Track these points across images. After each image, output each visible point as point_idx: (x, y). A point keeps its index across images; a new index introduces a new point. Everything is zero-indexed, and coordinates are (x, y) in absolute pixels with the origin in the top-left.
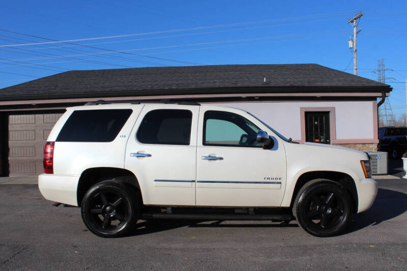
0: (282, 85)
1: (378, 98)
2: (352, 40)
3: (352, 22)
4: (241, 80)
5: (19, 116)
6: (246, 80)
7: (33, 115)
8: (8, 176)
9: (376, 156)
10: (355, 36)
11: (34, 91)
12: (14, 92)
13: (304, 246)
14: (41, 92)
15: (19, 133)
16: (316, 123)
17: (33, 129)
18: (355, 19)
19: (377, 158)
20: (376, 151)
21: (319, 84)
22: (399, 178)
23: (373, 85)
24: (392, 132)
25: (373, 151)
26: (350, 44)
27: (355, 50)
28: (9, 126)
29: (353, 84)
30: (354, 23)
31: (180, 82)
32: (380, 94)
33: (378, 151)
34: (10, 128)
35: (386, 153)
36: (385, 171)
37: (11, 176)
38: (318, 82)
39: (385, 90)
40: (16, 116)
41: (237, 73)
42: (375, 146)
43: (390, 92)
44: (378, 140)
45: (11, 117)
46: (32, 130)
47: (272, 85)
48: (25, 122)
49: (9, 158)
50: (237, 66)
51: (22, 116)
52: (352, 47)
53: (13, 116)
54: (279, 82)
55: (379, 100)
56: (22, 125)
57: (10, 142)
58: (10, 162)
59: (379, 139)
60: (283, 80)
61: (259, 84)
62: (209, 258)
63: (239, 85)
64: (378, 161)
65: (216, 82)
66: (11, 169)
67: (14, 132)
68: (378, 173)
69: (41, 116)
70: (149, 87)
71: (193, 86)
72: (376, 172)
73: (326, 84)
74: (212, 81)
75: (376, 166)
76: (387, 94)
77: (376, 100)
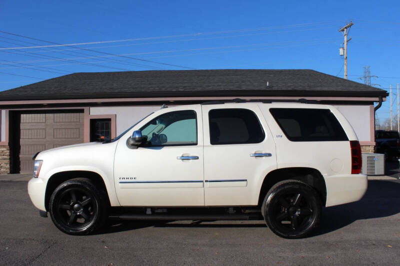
0: (284, 89)
1: (375, 103)
2: (343, 48)
3: (343, 30)
4: (243, 84)
5: (30, 115)
6: (249, 83)
7: (44, 115)
8: (19, 173)
9: (374, 157)
10: (345, 44)
11: (45, 91)
12: (26, 92)
13: (325, 242)
14: (52, 92)
15: (30, 132)
17: (44, 127)
18: (346, 28)
19: (374, 159)
20: (373, 153)
21: (319, 89)
22: (396, 179)
23: (370, 90)
24: (382, 135)
25: (370, 153)
26: (341, 51)
27: (345, 57)
28: (21, 124)
29: (351, 89)
30: (345, 32)
31: (186, 85)
32: (377, 99)
33: (375, 152)
34: (22, 126)
35: (383, 155)
36: (382, 172)
37: (22, 173)
38: (318, 87)
39: (382, 95)
40: (28, 115)
41: (238, 77)
42: (372, 149)
43: (387, 97)
44: (375, 143)
45: (23, 116)
46: (43, 129)
47: (275, 88)
48: (36, 121)
49: (20, 156)
50: (237, 71)
51: (33, 115)
52: (342, 54)
53: (25, 115)
54: (281, 86)
55: (376, 105)
56: (32, 124)
57: (21, 140)
58: (21, 159)
59: (375, 141)
60: (284, 84)
61: (263, 88)
62: (237, 253)
63: (244, 88)
64: (376, 162)
65: (220, 85)
66: (22, 166)
67: (25, 131)
68: (376, 174)
69: (51, 115)
70: (157, 89)
71: (199, 89)
72: (374, 172)
73: (326, 89)
74: (216, 85)
75: (374, 167)
76: (384, 99)
77: (373, 104)
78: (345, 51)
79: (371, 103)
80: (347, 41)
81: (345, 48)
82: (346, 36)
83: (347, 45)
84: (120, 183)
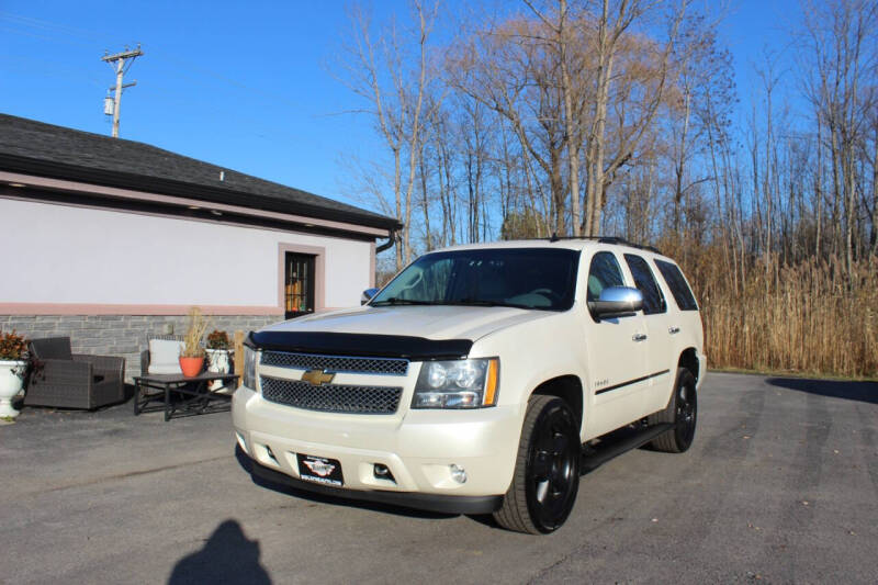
2: (113, 99)
3: (115, 60)
10: (118, 91)
16: (294, 275)
18: (123, 57)
26: (109, 107)
27: (115, 121)
52: (110, 112)
77: (374, 241)
78: (117, 106)
79: (370, 238)
80: (124, 87)
81: (117, 101)
82: (120, 76)
83: (122, 94)
84: (598, 392)
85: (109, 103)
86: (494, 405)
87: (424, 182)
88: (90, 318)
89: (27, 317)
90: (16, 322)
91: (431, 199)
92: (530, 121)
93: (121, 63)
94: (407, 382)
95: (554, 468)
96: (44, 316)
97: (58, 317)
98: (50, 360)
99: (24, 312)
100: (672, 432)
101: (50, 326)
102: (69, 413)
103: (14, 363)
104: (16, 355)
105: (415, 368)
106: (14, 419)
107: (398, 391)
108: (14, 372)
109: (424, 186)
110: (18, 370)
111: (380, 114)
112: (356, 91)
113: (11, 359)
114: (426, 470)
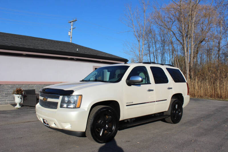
27: (71, 37)
78: (71, 33)
80: (73, 29)
82: (72, 26)
83: (72, 30)
84: (127, 106)
85: (69, 33)
86: (79, 108)
87: (149, 49)
88: (43, 85)
89: (27, 85)
90: (25, 86)
91: (151, 53)
92: (176, 31)
93: (72, 23)
94: (59, 101)
95: (107, 126)
96: (31, 85)
97: (35, 85)
98: (28, 95)
99: (27, 84)
100: (170, 117)
101: (33, 87)
102: (32, 107)
103: (19, 95)
104: (20, 93)
105: (61, 97)
106: (19, 108)
107: (57, 103)
108: (18, 97)
109: (149, 50)
110: (20, 97)
111: (134, 32)
112: (128, 26)
113: (19, 94)
114: (62, 123)
